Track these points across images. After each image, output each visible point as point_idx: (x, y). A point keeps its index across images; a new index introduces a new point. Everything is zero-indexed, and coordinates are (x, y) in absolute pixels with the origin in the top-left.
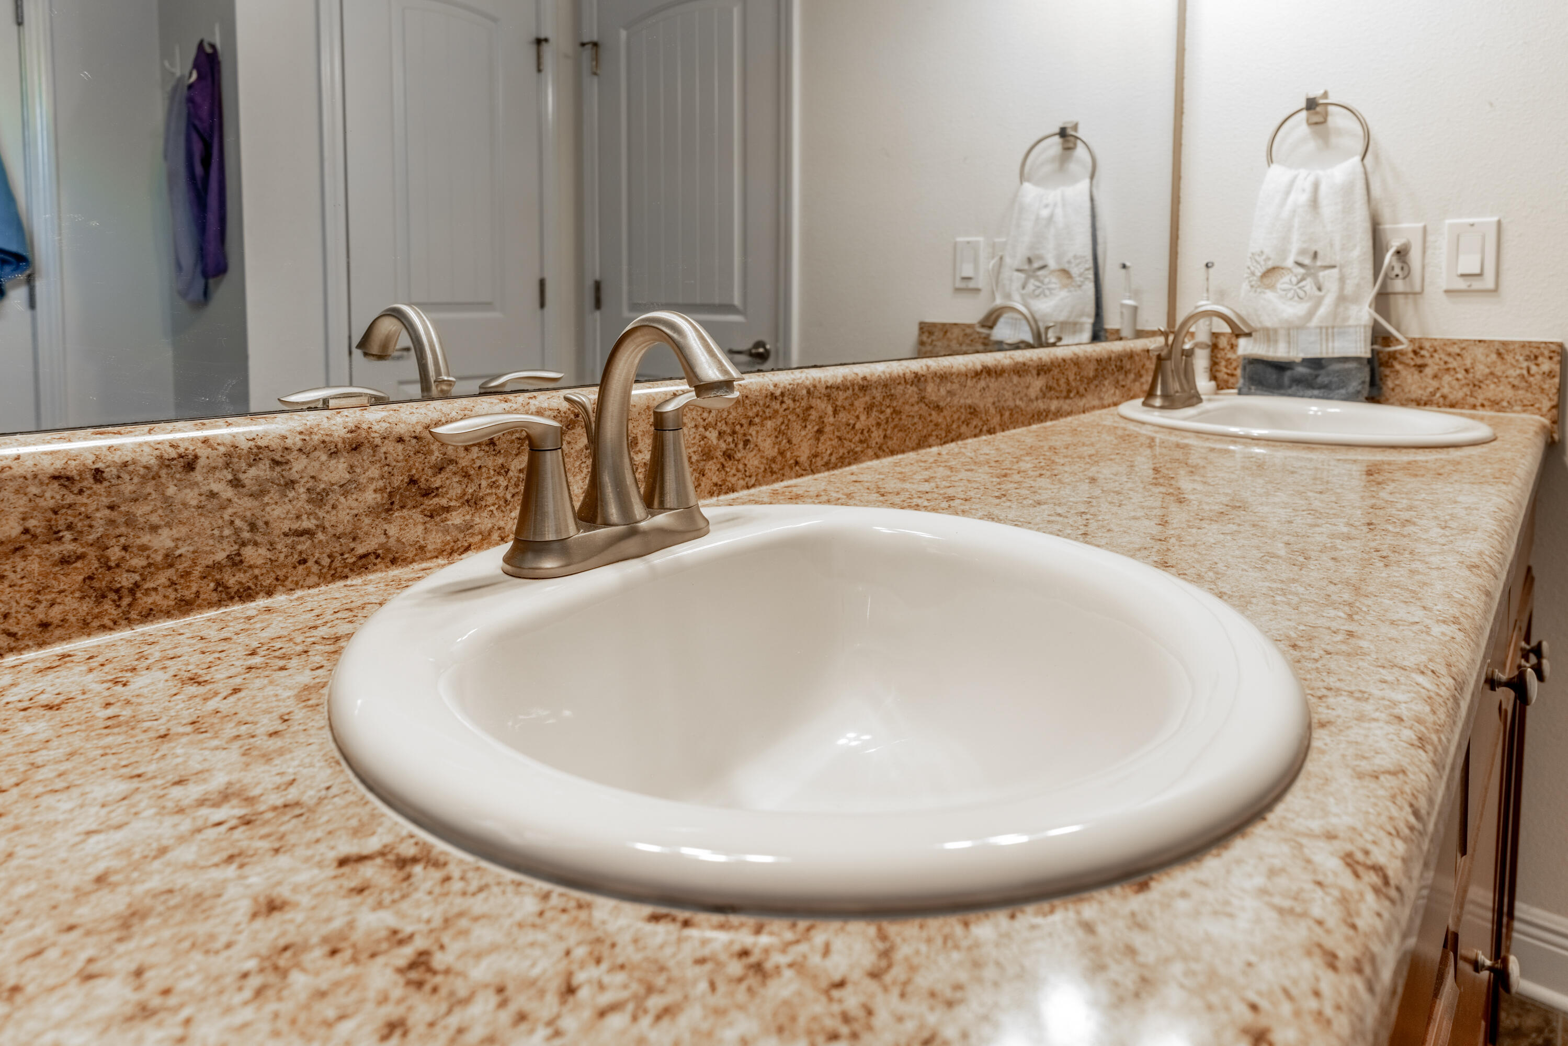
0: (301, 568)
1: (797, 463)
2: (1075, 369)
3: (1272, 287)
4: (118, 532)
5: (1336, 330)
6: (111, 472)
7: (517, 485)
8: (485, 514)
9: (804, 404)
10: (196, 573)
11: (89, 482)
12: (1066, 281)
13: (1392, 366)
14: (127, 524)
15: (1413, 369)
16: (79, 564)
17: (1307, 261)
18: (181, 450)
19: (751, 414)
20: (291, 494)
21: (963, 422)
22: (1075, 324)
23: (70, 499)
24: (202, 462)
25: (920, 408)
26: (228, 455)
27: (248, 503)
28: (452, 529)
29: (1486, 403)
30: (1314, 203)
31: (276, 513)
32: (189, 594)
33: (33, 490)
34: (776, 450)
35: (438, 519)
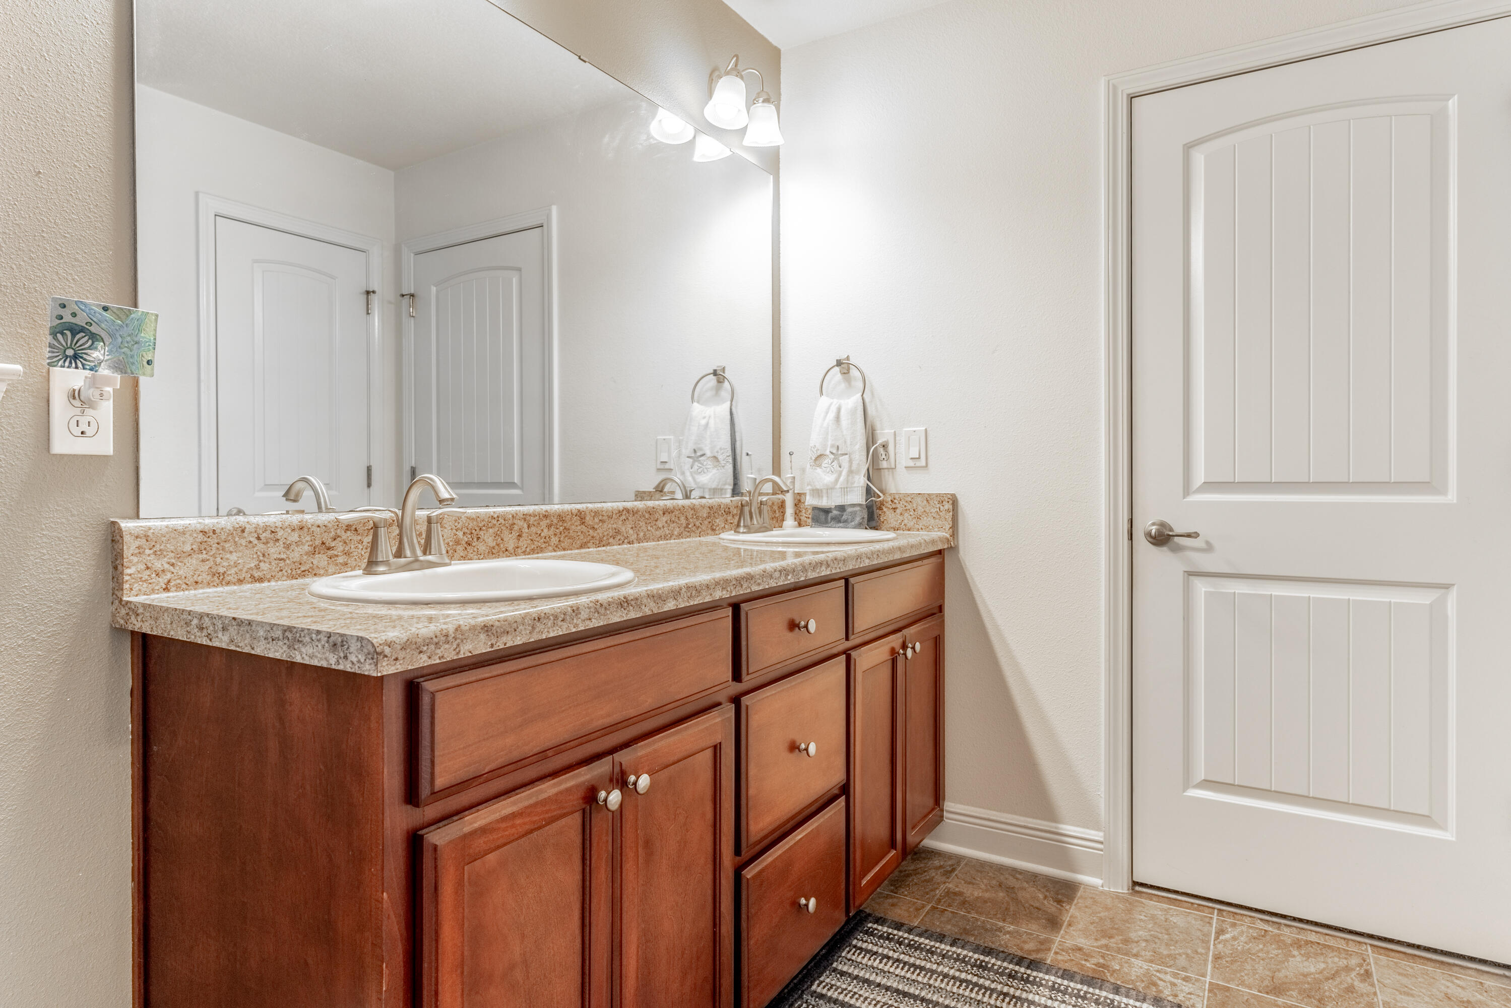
0: (280, 573)
1: (507, 550)
2: (692, 512)
3: (820, 466)
4: (220, 552)
5: (848, 489)
6: (218, 531)
7: (366, 549)
8: (353, 559)
9: (510, 522)
10: (244, 570)
11: (211, 534)
12: (716, 464)
13: (882, 509)
14: (223, 550)
15: (891, 510)
16: (207, 563)
17: (834, 451)
18: (240, 525)
19: (481, 525)
20: (278, 544)
21: (611, 537)
22: (722, 489)
23: (206, 539)
24: (247, 530)
25: (582, 528)
26: (255, 528)
27: (262, 546)
28: (339, 564)
29: (923, 527)
30: (838, 418)
31: (272, 551)
32: (242, 578)
33: (195, 535)
34: (495, 543)
35: (333, 559)
